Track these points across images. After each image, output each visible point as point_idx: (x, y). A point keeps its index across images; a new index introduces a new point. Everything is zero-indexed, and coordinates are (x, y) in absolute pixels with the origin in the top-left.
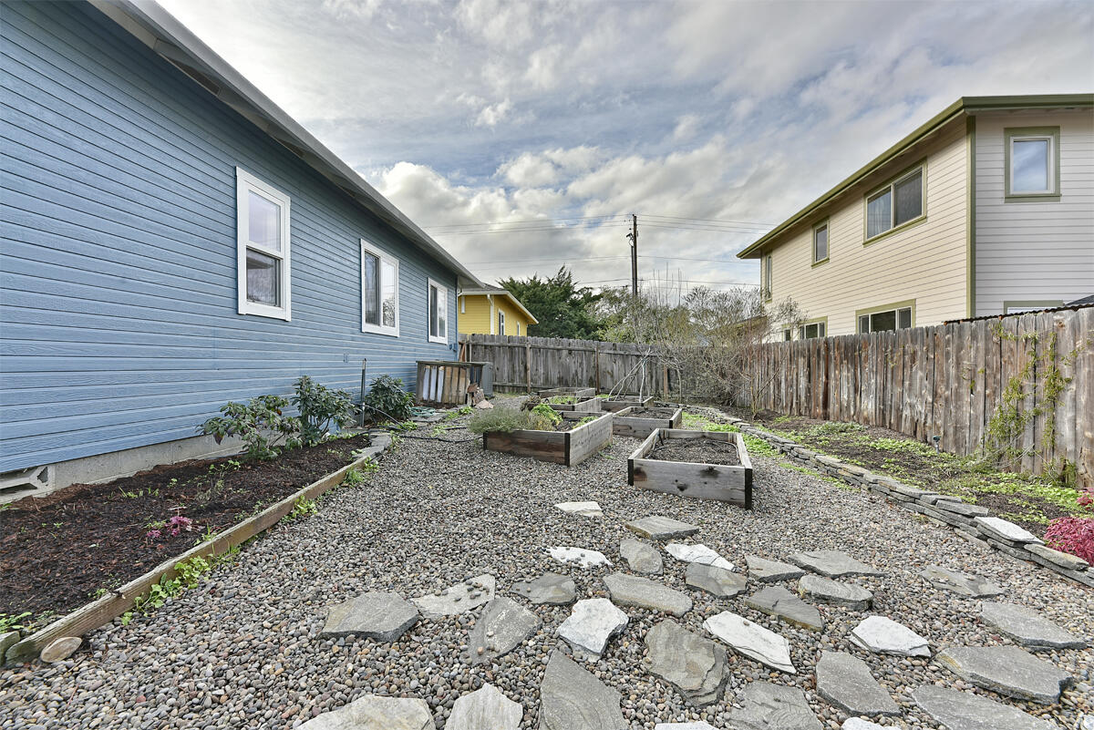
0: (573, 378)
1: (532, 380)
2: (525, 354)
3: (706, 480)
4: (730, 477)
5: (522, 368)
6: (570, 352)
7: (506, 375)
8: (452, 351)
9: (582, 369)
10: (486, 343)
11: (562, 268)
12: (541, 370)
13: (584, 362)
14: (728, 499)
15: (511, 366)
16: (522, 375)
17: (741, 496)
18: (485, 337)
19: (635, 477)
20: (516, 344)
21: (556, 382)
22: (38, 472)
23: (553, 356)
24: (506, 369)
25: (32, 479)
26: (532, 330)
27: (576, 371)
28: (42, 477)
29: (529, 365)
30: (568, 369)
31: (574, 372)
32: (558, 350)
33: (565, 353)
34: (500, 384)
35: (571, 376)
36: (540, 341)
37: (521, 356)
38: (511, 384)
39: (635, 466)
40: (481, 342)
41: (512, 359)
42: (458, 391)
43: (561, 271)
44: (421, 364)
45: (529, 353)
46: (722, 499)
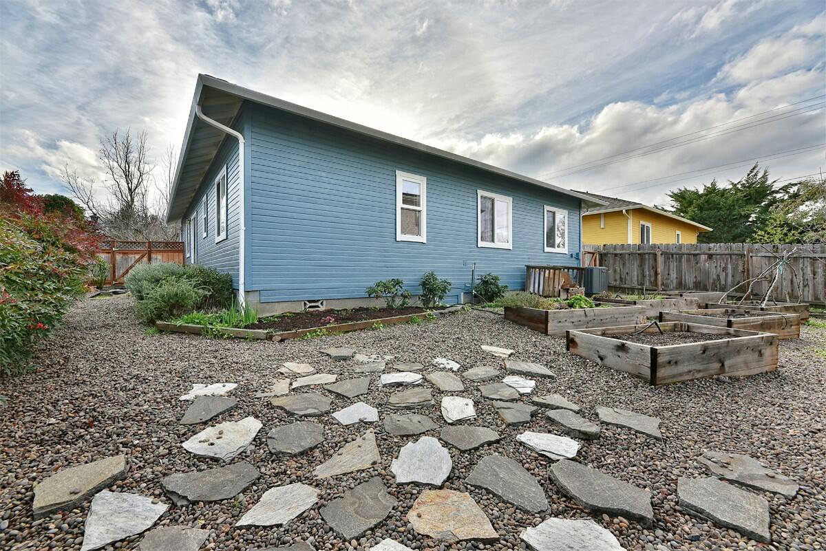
0: (713, 283)
1: (663, 284)
2: (655, 260)
3: (620, 354)
4: (638, 353)
5: (652, 272)
6: (710, 256)
7: (636, 278)
8: (574, 259)
9: (727, 275)
10: (616, 252)
11: (754, 169)
12: (674, 275)
13: (729, 266)
14: (637, 373)
15: (640, 272)
16: (652, 279)
17: (647, 372)
18: (615, 247)
19: (570, 344)
20: (646, 251)
21: (691, 286)
22: (320, 302)
23: (688, 261)
24: (635, 274)
25: (319, 304)
26: (704, 237)
27: (718, 276)
28: (322, 304)
29: (659, 270)
30: (707, 274)
31: (715, 277)
32: (695, 255)
33: (703, 257)
34: (629, 286)
35: (711, 281)
36: (716, 247)
37: (651, 262)
38: (640, 287)
39: (571, 336)
40: (612, 251)
41: (641, 265)
42: (554, 287)
43: (751, 172)
44: (529, 267)
45: (660, 260)
46: (631, 371)
